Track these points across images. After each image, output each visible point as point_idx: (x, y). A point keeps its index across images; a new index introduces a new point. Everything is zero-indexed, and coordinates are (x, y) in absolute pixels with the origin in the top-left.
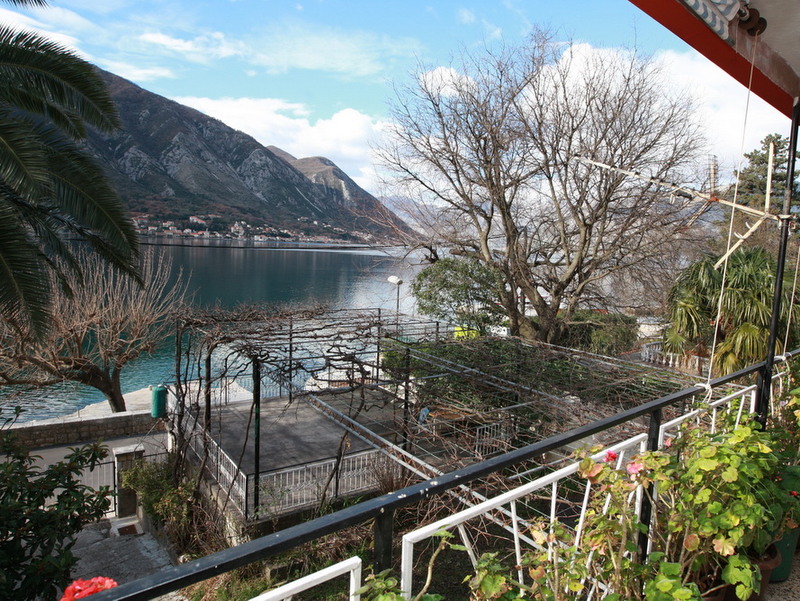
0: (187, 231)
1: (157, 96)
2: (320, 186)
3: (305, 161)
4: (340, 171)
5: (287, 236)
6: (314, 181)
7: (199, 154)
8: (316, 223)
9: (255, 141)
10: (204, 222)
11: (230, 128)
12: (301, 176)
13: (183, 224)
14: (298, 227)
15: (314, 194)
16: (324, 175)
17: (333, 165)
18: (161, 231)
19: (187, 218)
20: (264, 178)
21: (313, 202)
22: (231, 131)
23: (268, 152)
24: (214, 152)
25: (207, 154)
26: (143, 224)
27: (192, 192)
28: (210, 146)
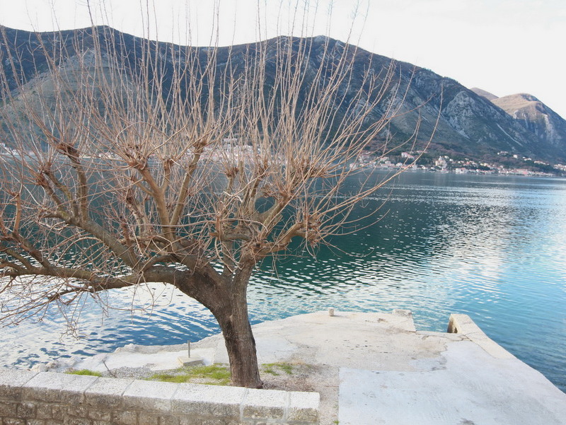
0: (399, 164)
1: (380, 56)
2: (522, 122)
3: (507, 98)
4: (544, 106)
5: (487, 169)
6: (515, 117)
7: (412, 100)
8: (515, 156)
9: (459, 84)
10: (413, 157)
11: (438, 76)
12: (503, 113)
13: (396, 159)
14: (497, 161)
15: (515, 129)
16: (526, 111)
17: (536, 100)
18: (379, 165)
19: (399, 153)
20: (466, 117)
21: (513, 136)
22: (439, 78)
23: (471, 94)
24: (424, 98)
25: (418, 100)
26: (366, 159)
27: (404, 132)
28: (422, 93)
